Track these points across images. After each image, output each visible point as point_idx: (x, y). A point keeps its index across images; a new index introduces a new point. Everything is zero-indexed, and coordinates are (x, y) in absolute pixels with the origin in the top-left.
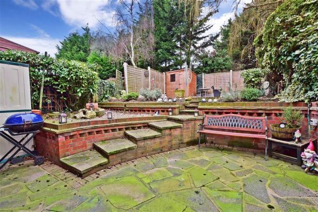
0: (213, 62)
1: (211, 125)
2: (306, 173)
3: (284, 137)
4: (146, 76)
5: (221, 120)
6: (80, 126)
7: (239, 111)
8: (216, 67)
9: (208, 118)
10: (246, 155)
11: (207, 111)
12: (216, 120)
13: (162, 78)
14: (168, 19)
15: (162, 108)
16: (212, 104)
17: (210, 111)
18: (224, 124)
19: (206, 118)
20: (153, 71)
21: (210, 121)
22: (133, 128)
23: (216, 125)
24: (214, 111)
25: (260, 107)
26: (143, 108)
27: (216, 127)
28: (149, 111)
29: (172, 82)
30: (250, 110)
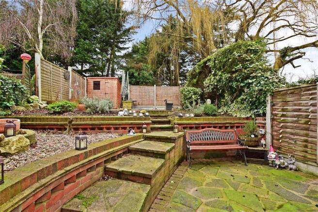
0: (139, 74)
1: (193, 140)
2: (277, 169)
3: (253, 145)
4: (66, 78)
5: (202, 134)
6: (39, 179)
7: (212, 125)
8: (142, 80)
9: (189, 133)
10: (229, 165)
11: (185, 126)
12: (197, 135)
13: (83, 83)
14: (91, 15)
15: (131, 124)
16: (190, 119)
17: (189, 126)
18: (205, 138)
19: (187, 134)
20: (74, 74)
21: (192, 137)
22: (113, 159)
23: (198, 140)
24: (192, 126)
25: (228, 121)
26: (100, 125)
27: (199, 142)
28: (108, 129)
29: (96, 91)
30: (220, 124)
